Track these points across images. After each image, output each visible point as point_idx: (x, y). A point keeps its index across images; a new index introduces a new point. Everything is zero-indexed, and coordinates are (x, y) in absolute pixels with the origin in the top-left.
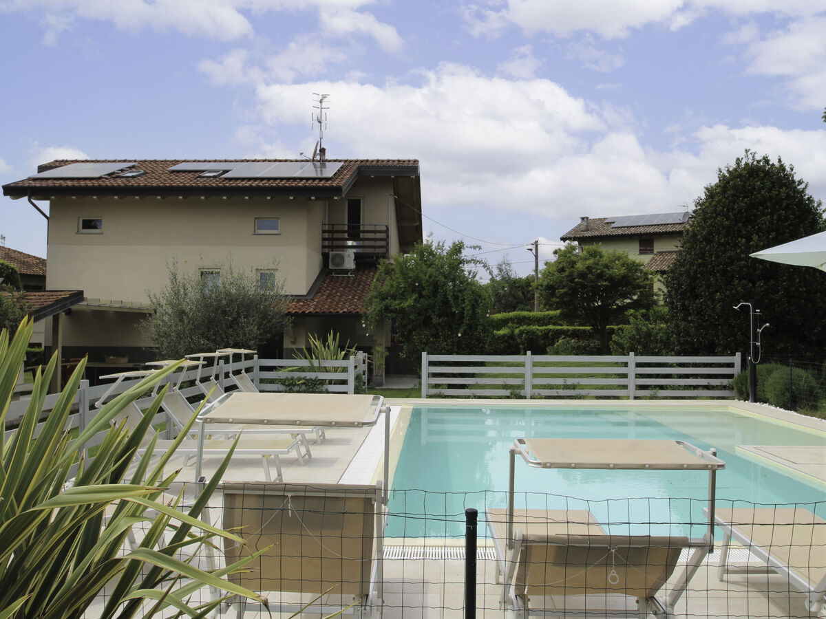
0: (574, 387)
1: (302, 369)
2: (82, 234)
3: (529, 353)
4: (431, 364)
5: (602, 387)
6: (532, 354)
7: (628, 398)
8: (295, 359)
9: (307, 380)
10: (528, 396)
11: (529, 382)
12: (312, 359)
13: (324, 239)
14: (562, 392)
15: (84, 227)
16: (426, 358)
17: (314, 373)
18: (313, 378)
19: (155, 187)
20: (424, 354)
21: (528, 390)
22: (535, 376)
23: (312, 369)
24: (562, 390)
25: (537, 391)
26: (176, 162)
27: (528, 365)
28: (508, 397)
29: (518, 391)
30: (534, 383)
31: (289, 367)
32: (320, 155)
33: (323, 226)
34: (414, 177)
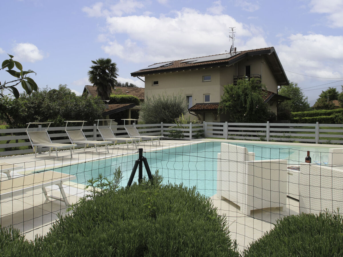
0: (289, 137)
1: (175, 127)
2: (154, 86)
3: (268, 122)
5: (303, 138)
6: (270, 123)
7: (315, 143)
8: (173, 123)
9: (177, 131)
10: (268, 140)
11: (268, 134)
12: (178, 123)
13: (234, 82)
14: (283, 139)
15: (154, 84)
17: (179, 129)
18: (179, 130)
19: (187, 67)
21: (268, 138)
22: (271, 132)
23: (179, 127)
24: (283, 138)
25: (271, 138)
26: (182, 60)
27: (268, 127)
28: (259, 140)
29: (263, 138)
30: (271, 135)
31: (171, 126)
32: (233, 50)
33: (234, 77)
34: (269, 54)
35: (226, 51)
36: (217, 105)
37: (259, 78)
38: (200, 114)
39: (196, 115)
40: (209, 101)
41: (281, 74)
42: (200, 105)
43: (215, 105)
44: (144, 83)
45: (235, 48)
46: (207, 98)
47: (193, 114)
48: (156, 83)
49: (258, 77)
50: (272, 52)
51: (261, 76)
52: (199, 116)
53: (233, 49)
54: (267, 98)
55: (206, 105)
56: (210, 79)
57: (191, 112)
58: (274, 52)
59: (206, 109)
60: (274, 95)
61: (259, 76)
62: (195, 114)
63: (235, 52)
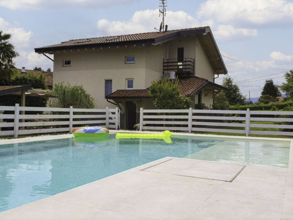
2: (65, 66)
4: (145, 114)
10: (190, 131)
11: (190, 123)
13: (164, 66)
15: (66, 64)
16: (142, 111)
20: (141, 109)
21: (190, 128)
27: (190, 114)
30: (193, 124)
32: (163, 28)
33: (164, 60)
34: (204, 34)
35: (155, 28)
36: (141, 92)
37: (192, 62)
38: (121, 102)
39: (116, 104)
40: (132, 87)
41: (218, 60)
42: (122, 92)
43: (139, 92)
44: (53, 62)
45: (167, 26)
46: (130, 83)
47: (112, 102)
48: (68, 63)
49: (190, 61)
50: (207, 31)
51: (194, 60)
52: (119, 106)
53: (163, 26)
54: (199, 86)
55: (129, 92)
56: (134, 60)
57: (109, 100)
58: (210, 32)
59: (127, 96)
60: (207, 83)
61: (192, 61)
62: (114, 103)
63: (166, 31)
